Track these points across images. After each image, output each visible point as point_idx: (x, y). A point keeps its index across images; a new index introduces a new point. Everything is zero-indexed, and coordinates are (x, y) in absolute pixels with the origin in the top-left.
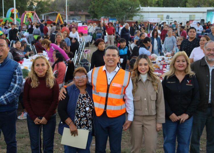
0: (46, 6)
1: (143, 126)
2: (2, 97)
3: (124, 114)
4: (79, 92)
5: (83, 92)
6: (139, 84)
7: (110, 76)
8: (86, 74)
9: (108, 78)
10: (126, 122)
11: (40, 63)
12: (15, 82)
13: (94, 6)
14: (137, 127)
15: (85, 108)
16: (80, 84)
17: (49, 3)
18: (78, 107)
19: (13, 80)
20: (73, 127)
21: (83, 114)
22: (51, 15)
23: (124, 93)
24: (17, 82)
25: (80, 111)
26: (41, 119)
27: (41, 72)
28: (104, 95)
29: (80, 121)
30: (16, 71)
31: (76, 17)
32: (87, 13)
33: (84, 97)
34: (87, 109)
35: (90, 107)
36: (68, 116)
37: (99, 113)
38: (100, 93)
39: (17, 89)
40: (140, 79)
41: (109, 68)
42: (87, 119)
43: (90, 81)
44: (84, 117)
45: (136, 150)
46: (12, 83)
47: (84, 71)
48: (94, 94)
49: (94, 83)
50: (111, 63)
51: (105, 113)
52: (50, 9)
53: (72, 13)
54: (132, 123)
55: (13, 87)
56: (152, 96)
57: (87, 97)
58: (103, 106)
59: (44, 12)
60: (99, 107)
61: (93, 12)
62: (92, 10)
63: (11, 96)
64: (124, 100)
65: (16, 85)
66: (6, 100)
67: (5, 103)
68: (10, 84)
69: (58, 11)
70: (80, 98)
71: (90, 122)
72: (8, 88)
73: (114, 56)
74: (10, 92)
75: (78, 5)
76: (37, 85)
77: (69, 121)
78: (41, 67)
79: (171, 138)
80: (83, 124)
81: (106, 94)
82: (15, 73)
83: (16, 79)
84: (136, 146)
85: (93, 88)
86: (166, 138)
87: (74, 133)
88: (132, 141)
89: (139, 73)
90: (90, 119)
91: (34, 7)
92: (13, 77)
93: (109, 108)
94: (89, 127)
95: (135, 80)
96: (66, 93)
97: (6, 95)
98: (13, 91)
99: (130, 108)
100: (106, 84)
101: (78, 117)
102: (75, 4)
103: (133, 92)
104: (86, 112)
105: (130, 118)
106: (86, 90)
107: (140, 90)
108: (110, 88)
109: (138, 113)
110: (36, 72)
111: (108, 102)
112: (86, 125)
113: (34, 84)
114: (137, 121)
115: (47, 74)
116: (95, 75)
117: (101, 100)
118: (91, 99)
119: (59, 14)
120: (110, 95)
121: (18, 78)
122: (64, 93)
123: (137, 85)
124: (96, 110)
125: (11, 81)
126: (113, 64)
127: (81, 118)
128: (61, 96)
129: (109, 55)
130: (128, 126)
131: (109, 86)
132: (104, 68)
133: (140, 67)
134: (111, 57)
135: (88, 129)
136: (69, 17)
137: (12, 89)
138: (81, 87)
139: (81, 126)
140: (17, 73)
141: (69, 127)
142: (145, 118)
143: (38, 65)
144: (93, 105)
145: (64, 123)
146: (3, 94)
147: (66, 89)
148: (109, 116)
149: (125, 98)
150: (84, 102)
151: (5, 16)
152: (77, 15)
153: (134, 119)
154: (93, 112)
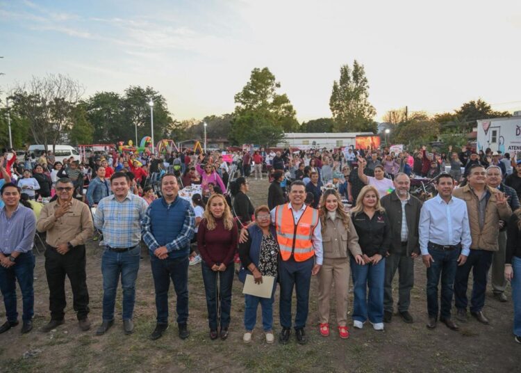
0: (181, 134)
1: (333, 270)
2: (175, 241)
3: (312, 257)
4: (263, 234)
5: (266, 233)
6: (327, 222)
7: (297, 215)
8: (269, 213)
9: (295, 217)
10: (316, 266)
11: (218, 203)
12: (188, 224)
13: (234, 133)
14: (327, 271)
15: (270, 252)
16: (264, 225)
17: (185, 130)
18: (262, 251)
19: (186, 221)
20: (257, 274)
21: (267, 259)
22: (187, 143)
23: (313, 235)
24: (191, 224)
25: (264, 255)
26: (219, 265)
27: (218, 212)
28: (291, 236)
29: (265, 266)
30: (189, 211)
31: (214, 145)
32: (226, 140)
33: (268, 239)
34: (273, 252)
35: (276, 250)
36: (252, 261)
37: (286, 257)
38: (286, 234)
39: (191, 231)
40: (328, 217)
41: (295, 206)
42: (272, 264)
43: (273, 221)
44: (268, 262)
45: (325, 297)
46: (185, 225)
47: (267, 210)
48: (278, 236)
49: (279, 223)
50: (298, 200)
51: (292, 256)
52: (186, 137)
53: (209, 140)
54: (321, 267)
55: (186, 229)
56: (343, 236)
57: (271, 239)
58: (290, 250)
59: (179, 141)
60: (285, 250)
61: (233, 139)
62: (232, 137)
63: (184, 240)
64: (312, 241)
65: (189, 227)
66: (179, 245)
67: (178, 248)
68: (182, 226)
69: (195, 138)
70: (264, 240)
71: (275, 267)
72: (180, 230)
73: (301, 192)
74: (183, 235)
75: (215, 132)
76: (214, 227)
77: (252, 266)
78: (218, 207)
79: (362, 283)
80: (268, 270)
81: (293, 235)
82: (187, 214)
83: (189, 220)
84: (325, 292)
85: (278, 228)
86: (356, 283)
87: (258, 281)
88: (321, 288)
89: (327, 211)
90: (275, 264)
91: (169, 135)
92: (185, 218)
93: (296, 251)
94: (274, 273)
95: (323, 219)
96: (247, 234)
97: (179, 239)
98: (186, 235)
99: (320, 251)
100: (292, 224)
101: (262, 263)
102: (213, 131)
103: (323, 232)
104: (271, 256)
105: (320, 261)
106: (269, 231)
107: (330, 230)
108: (298, 228)
109: (328, 255)
110: (213, 213)
111: (296, 244)
112: (271, 271)
113: (211, 226)
114: (327, 265)
115: (224, 215)
116: (280, 215)
117: (287, 242)
118: (276, 241)
119: (198, 142)
120: (298, 237)
121: (191, 219)
122: (245, 234)
123: (325, 225)
124: (282, 254)
125: (183, 223)
126: (300, 202)
127: (266, 263)
128: (242, 238)
129: (295, 192)
130: (318, 270)
131: (296, 226)
132: (289, 206)
133: (328, 204)
134: (299, 194)
135: (273, 275)
136: (207, 144)
137: (185, 232)
138: (265, 227)
139: (265, 272)
140: (190, 213)
141: (252, 274)
142: (336, 261)
143: (215, 205)
144: (279, 248)
145: (246, 269)
146: (176, 239)
147: (247, 230)
148: (297, 260)
149: (313, 239)
150: (269, 245)
151: (139, 145)
152: (215, 142)
153: (323, 262)
154: (279, 256)
